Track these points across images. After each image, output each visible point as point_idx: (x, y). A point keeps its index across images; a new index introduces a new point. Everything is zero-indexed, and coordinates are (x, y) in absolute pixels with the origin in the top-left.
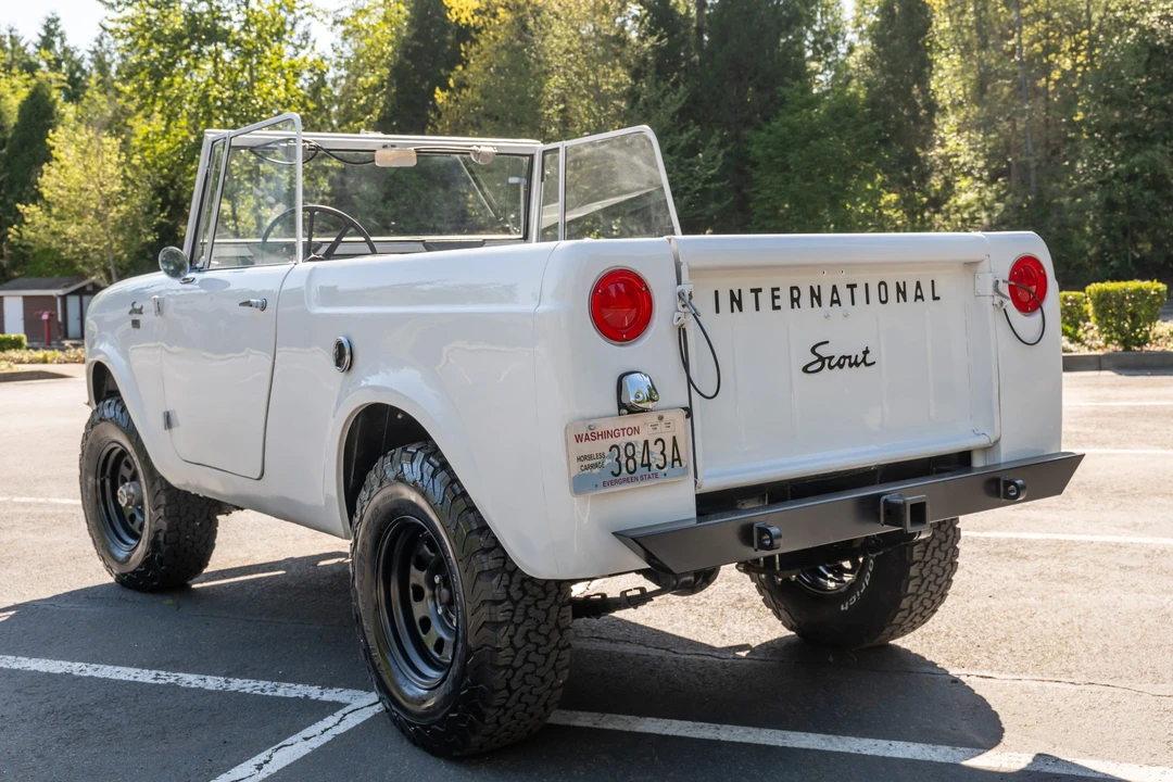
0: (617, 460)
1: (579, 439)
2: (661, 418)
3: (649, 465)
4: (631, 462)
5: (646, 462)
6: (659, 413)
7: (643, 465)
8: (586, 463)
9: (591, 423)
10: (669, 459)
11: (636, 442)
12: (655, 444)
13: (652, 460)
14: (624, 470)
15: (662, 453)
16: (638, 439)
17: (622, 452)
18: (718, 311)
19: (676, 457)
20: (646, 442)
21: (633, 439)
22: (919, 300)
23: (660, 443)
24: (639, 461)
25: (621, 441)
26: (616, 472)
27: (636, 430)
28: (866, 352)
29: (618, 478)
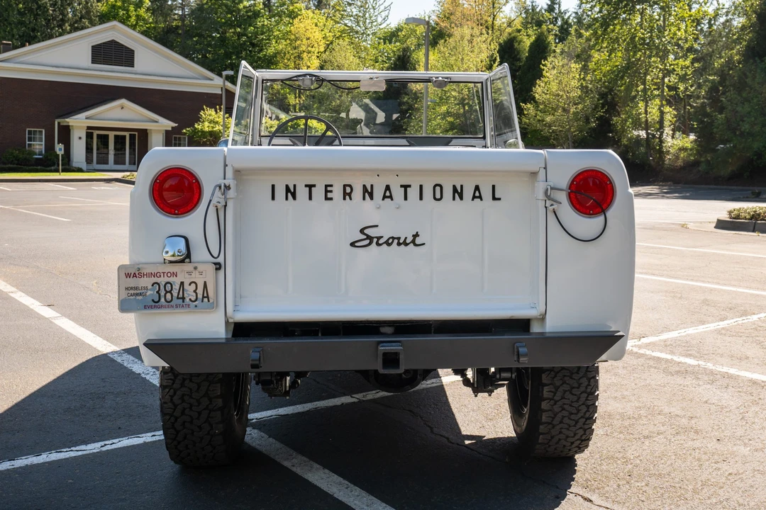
0: (158, 292)
1: (128, 275)
2: (195, 268)
3: (183, 298)
4: (169, 296)
5: (181, 295)
6: (196, 265)
7: (178, 298)
8: (132, 292)
9: (140, 266)
10: (200, 296)
11: (174, 282)
12: (190, 285)
13: (185, 295)
14: (163, 300)
15: (195, 291)
16: (176, 281)
17: (162, 287)
18: (273, 198)
19: (205, 295)
20: (182, 283)
21: (171, 280)
22: (477, 200)
23: (193, 285)
24: (175, 294)
25: (162, 280)
26: (156, 300)
27: (175, 274)
28: (416, 235)
29: (157, 304)
